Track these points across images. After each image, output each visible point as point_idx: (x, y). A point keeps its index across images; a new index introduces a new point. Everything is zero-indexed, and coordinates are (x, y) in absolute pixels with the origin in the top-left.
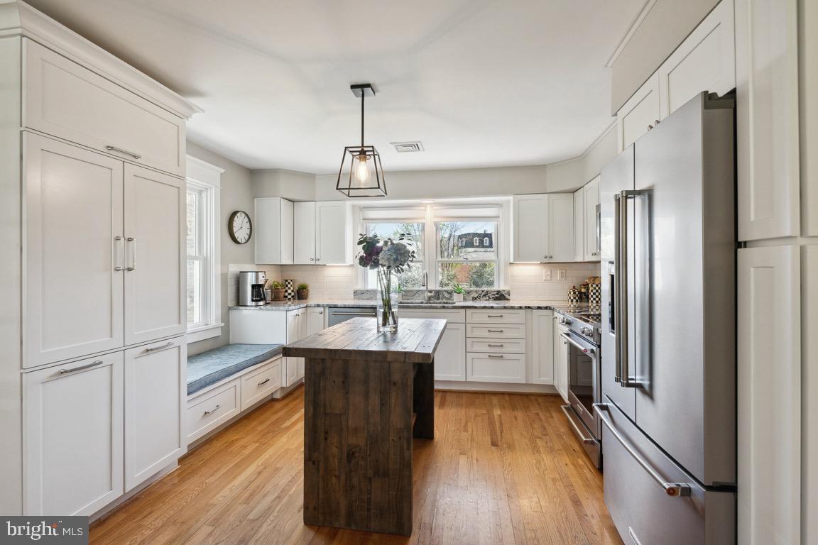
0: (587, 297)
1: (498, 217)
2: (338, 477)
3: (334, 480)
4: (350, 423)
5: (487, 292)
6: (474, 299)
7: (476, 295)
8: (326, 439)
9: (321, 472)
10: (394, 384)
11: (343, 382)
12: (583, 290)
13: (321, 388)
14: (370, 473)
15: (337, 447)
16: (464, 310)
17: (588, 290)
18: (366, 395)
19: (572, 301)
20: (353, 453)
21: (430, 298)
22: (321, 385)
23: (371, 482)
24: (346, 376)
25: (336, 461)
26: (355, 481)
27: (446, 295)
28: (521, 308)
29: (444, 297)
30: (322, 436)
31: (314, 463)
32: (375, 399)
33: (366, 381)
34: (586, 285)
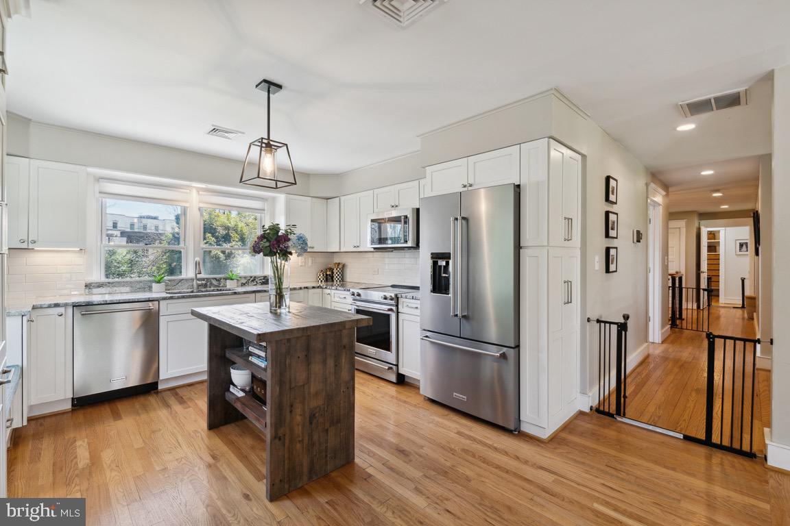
0: (332, 278)
1: (264, 210)
2: (301, 442)
3: (298, 446)
4: (311, 390)
5: (255, 277)
6: (243, 285)
7: (244, 281)
8: (291, 412)
9: (287, 445)
10: (345, 347)
11: (306, 356)
12: (328, 273)
13: (287, 366)
14: (327, 425)
15: (301, 415)
16: (254, 294)
17: (333, 273)
18: (324, 362)
19: (321, 281)
20: (314, 415)
21: (199, 286)
22: (287, 363)
23: (327, 433)
24: (308, 348)
25: (300, 428)
26: (315, 437)
27: (215, 282)
28: (301, 288)
29: (211, 284)
30: (288, 410)
31: (280, 439)
32: (331, 362)
33: (324, 349)
34: (331, 270)
